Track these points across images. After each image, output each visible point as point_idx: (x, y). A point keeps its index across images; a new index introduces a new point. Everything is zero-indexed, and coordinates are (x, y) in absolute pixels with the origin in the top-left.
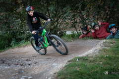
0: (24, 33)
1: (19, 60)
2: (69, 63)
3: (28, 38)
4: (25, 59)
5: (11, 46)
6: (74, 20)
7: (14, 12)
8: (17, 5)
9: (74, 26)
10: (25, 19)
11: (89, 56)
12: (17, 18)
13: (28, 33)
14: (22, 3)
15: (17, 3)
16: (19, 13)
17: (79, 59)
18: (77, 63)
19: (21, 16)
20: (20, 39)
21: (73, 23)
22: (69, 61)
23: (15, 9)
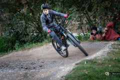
0: (28, 35)
1: (24, 64)
2: (77, 66)
3: (32, 40)
4: (30, 62)
5: (15, 49)
6: (80, 21)
7: (18, 13)
8: (21, 6)
9: (80, 28)
10: (29, 21)
11: (97, 58)
12: (21, 19)
13: (32, 35)
14: (26, 4)
15: (20, 4)
16: (23, 14)
17: (87, 61)
18: (85, 66)
19: (25, 17)
20: (24, 41)
21: (79, 24)
22: (77, 64)
23: (19, 10)
